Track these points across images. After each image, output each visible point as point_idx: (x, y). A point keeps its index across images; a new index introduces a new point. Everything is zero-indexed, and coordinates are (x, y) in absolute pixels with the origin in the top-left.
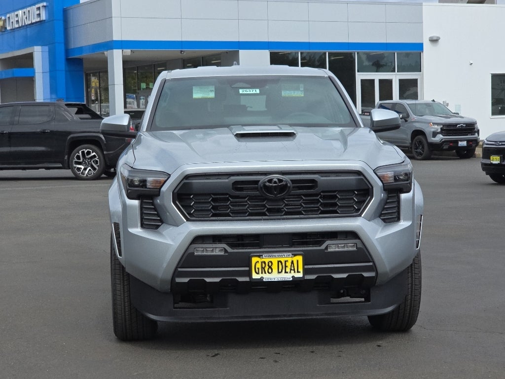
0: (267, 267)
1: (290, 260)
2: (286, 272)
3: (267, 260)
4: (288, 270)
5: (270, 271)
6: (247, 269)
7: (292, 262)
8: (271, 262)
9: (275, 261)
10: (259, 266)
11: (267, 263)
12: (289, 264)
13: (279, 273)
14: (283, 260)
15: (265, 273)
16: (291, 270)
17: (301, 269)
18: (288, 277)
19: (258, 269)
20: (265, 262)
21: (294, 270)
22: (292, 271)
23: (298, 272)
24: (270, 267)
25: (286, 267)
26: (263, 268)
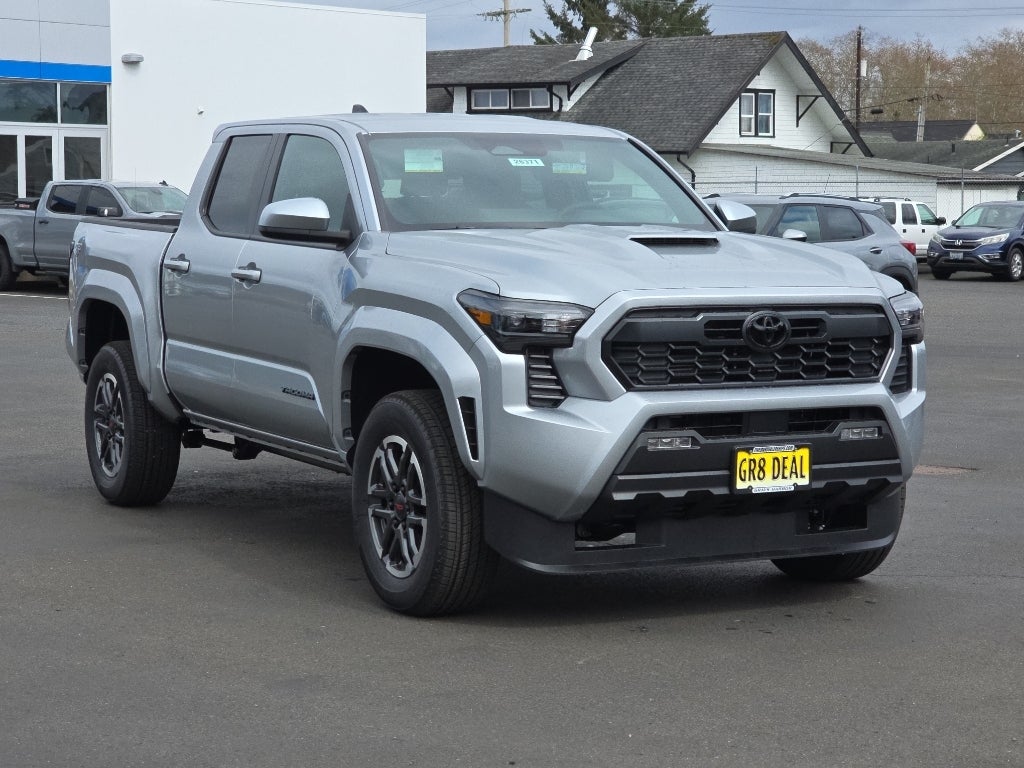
0: (758, 469)
1: (790, 455)
2: (784, 477)
3: (757, 457)
4: (787, 473)
5: (761, 475)
6: (725, 472)
7: (794, 461)
8: (763, 459)
9: (769, 457)
10: (746, 466)
11: (757, 462)
12: (788, 463)
13: (774, 478)
14: (780, 456)
15: (754, 479)
16: (792, 472)
17: (806, 473)
18: (786, 485)
19: (745, 471)
20: (754, 461)
21: (796, 473)
22: (794, 476)
23: (802, 476)
24: (762, 469)
25: (784, 467)
26: (751, 471)
